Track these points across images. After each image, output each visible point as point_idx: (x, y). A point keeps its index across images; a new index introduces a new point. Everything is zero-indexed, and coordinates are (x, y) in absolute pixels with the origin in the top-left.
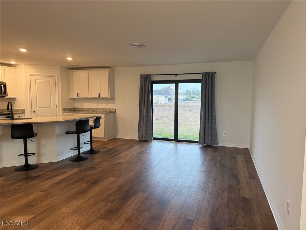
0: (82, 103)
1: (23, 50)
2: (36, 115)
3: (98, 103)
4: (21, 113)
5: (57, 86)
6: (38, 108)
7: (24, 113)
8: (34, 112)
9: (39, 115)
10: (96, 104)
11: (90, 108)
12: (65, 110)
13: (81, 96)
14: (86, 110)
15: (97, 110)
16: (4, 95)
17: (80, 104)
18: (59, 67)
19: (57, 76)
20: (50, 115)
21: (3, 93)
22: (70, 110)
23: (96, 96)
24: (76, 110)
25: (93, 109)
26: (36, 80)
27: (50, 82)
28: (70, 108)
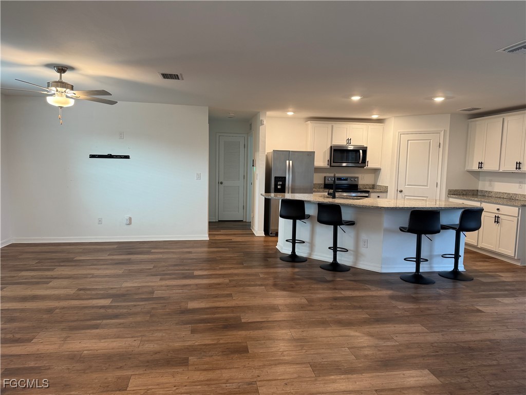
0: (491, 181)
1: (356, 98)
2: (402, 196)
3: (520, 183)
4: (381, 192)
5: (441, 149)
6: (408, 185)
7: (387, 192)
8: (401, 191)
9: (407, 197)
10: (518, 185)
11: (503, 193)
12: (453, 193)
13: (486, 168)
14: (496, 196)
15: (517, 198)
16: (362, 165)
17: (487, 183)
18: (450, 115)
19: (443, 132)
20: (426, 198)
21: (360, 162)
22: (464, 193)
23: (513, 168)
24: (479, 194)
25: (509, 194)
26: (408, 140)
27: (430, 142)
28: (465, 190)
